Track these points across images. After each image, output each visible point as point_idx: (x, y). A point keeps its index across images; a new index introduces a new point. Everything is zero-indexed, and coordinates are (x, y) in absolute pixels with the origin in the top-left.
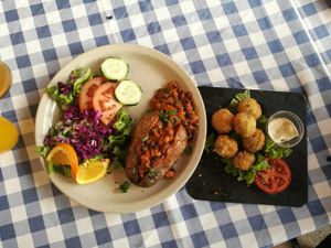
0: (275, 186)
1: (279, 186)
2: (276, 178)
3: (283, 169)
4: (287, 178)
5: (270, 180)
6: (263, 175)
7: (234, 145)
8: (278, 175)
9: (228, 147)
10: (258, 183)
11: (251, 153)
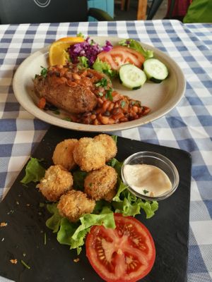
0: (121, 268)
1: (129, 271)
2: (126, 254)
3: (143, 241)
4: (147, 260)
5: (115, 254)
6: (105, 244)
7: (67, 180)
8: (130, 249)
9: (56, 179)
10: (92, 255)
11: (89, 197)
